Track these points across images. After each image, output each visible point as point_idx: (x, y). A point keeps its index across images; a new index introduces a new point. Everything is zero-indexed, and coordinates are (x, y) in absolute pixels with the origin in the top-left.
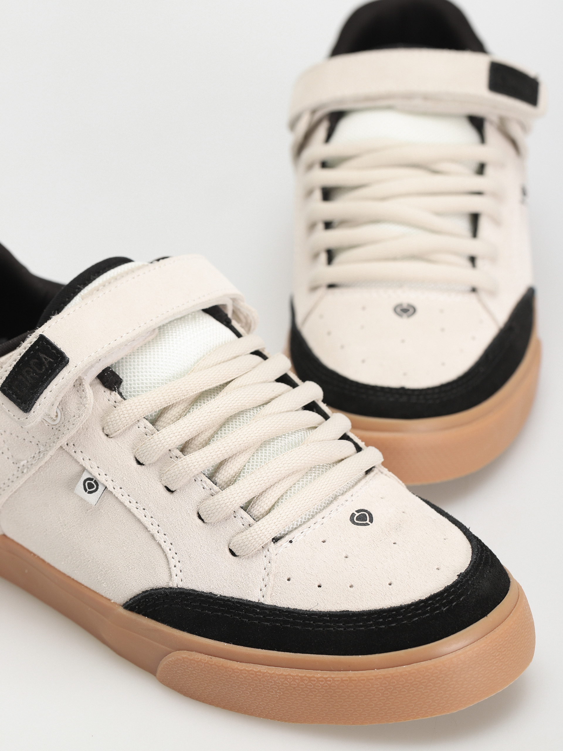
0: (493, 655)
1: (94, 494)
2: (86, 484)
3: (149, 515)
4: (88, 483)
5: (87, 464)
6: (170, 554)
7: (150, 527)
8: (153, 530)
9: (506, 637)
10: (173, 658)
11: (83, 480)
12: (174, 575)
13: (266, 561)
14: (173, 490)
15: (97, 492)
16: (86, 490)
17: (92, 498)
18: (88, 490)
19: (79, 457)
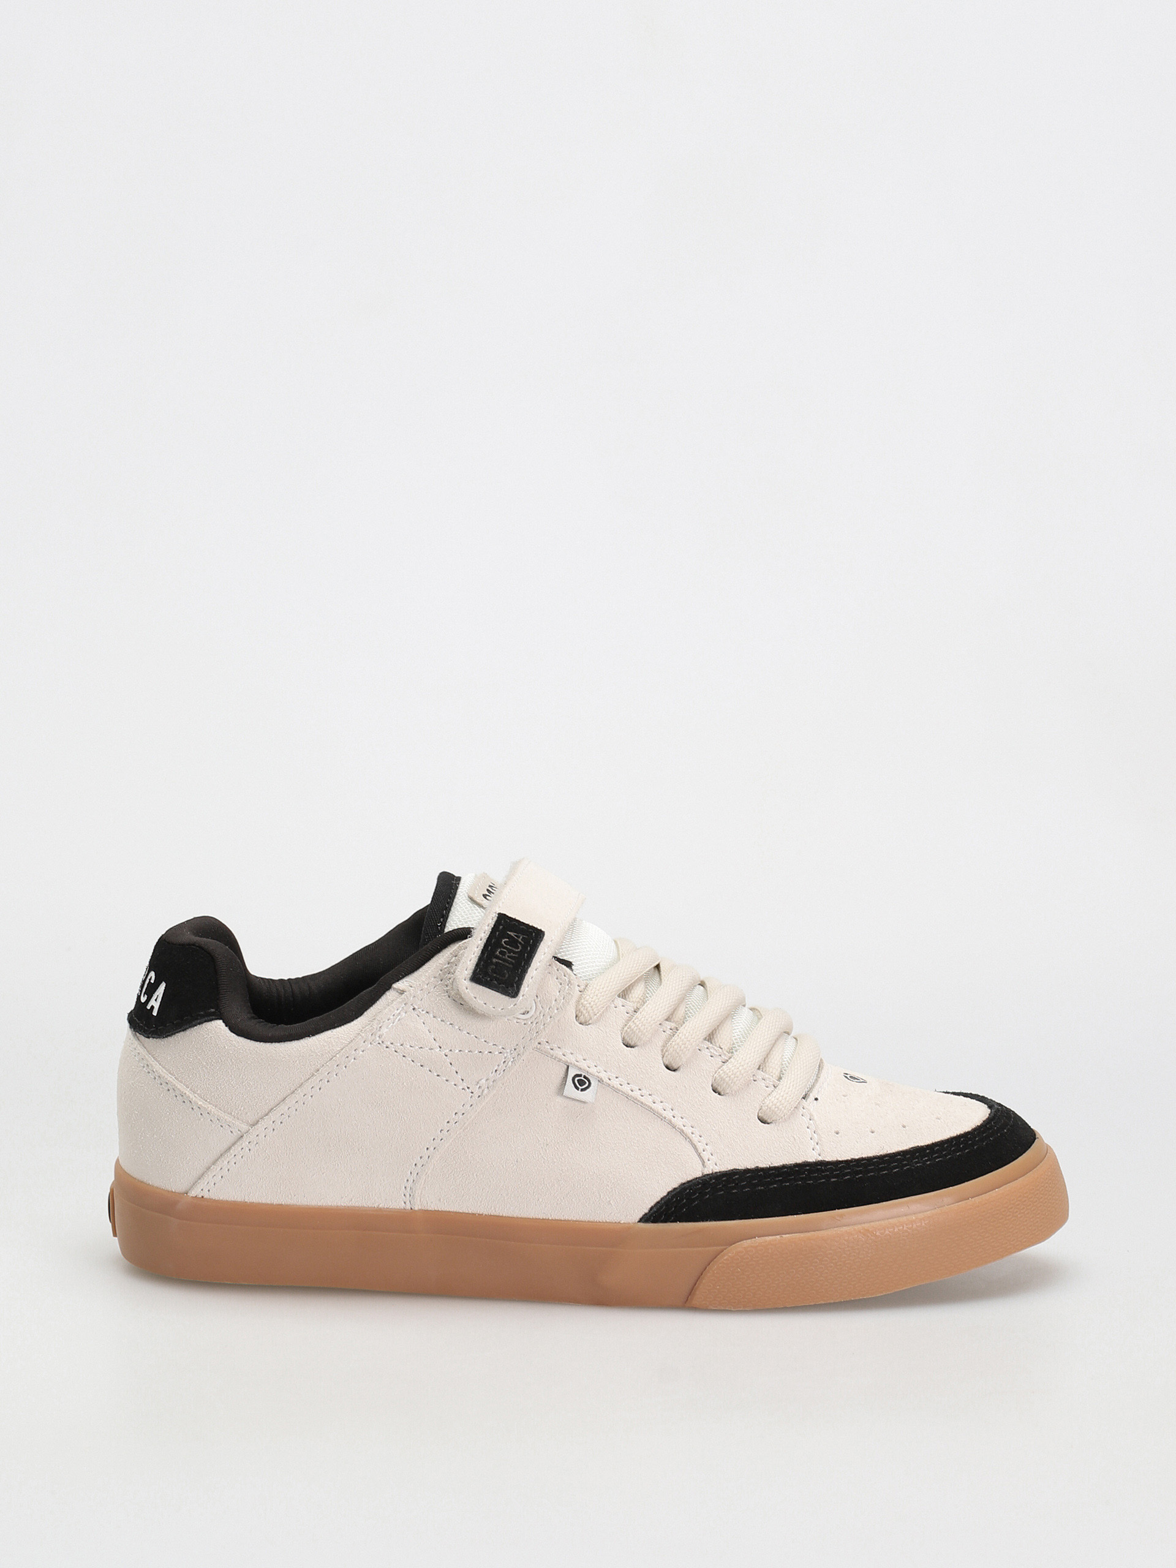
0: (1003, 1213)
1: (588, 1090)
2: (576, 1082)
3: (658, 1099)
4: (578, 1080)
5: (571, 1059)
6: (695, 1139)
7: (665, 1114)
8: (668, 1114)
9: (1025, 1193)
10: (730, 1255)
11: (571, 1078)
12: (706, 1161)
13: (806, 1119)
14: (675, 1067)
15: (591, 1088)
16: (577, 1088)
17: (587, 1095)
18: (580, 1088)
19: (558, 1053)
